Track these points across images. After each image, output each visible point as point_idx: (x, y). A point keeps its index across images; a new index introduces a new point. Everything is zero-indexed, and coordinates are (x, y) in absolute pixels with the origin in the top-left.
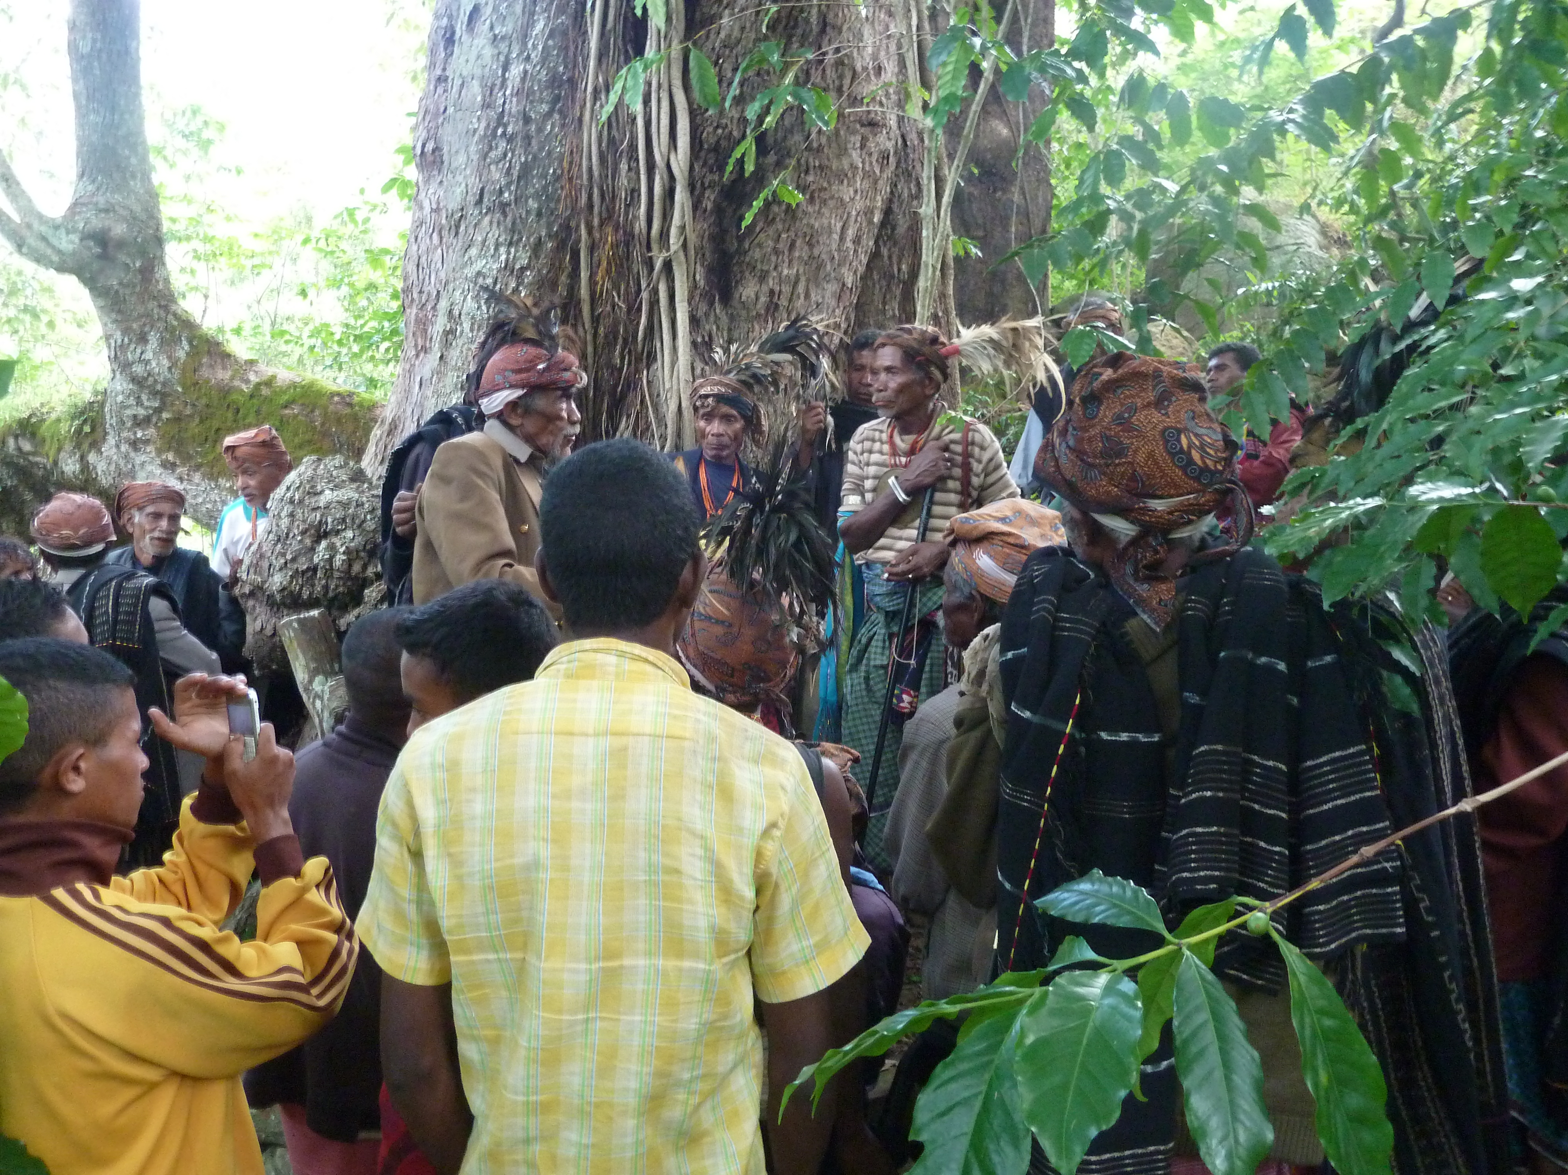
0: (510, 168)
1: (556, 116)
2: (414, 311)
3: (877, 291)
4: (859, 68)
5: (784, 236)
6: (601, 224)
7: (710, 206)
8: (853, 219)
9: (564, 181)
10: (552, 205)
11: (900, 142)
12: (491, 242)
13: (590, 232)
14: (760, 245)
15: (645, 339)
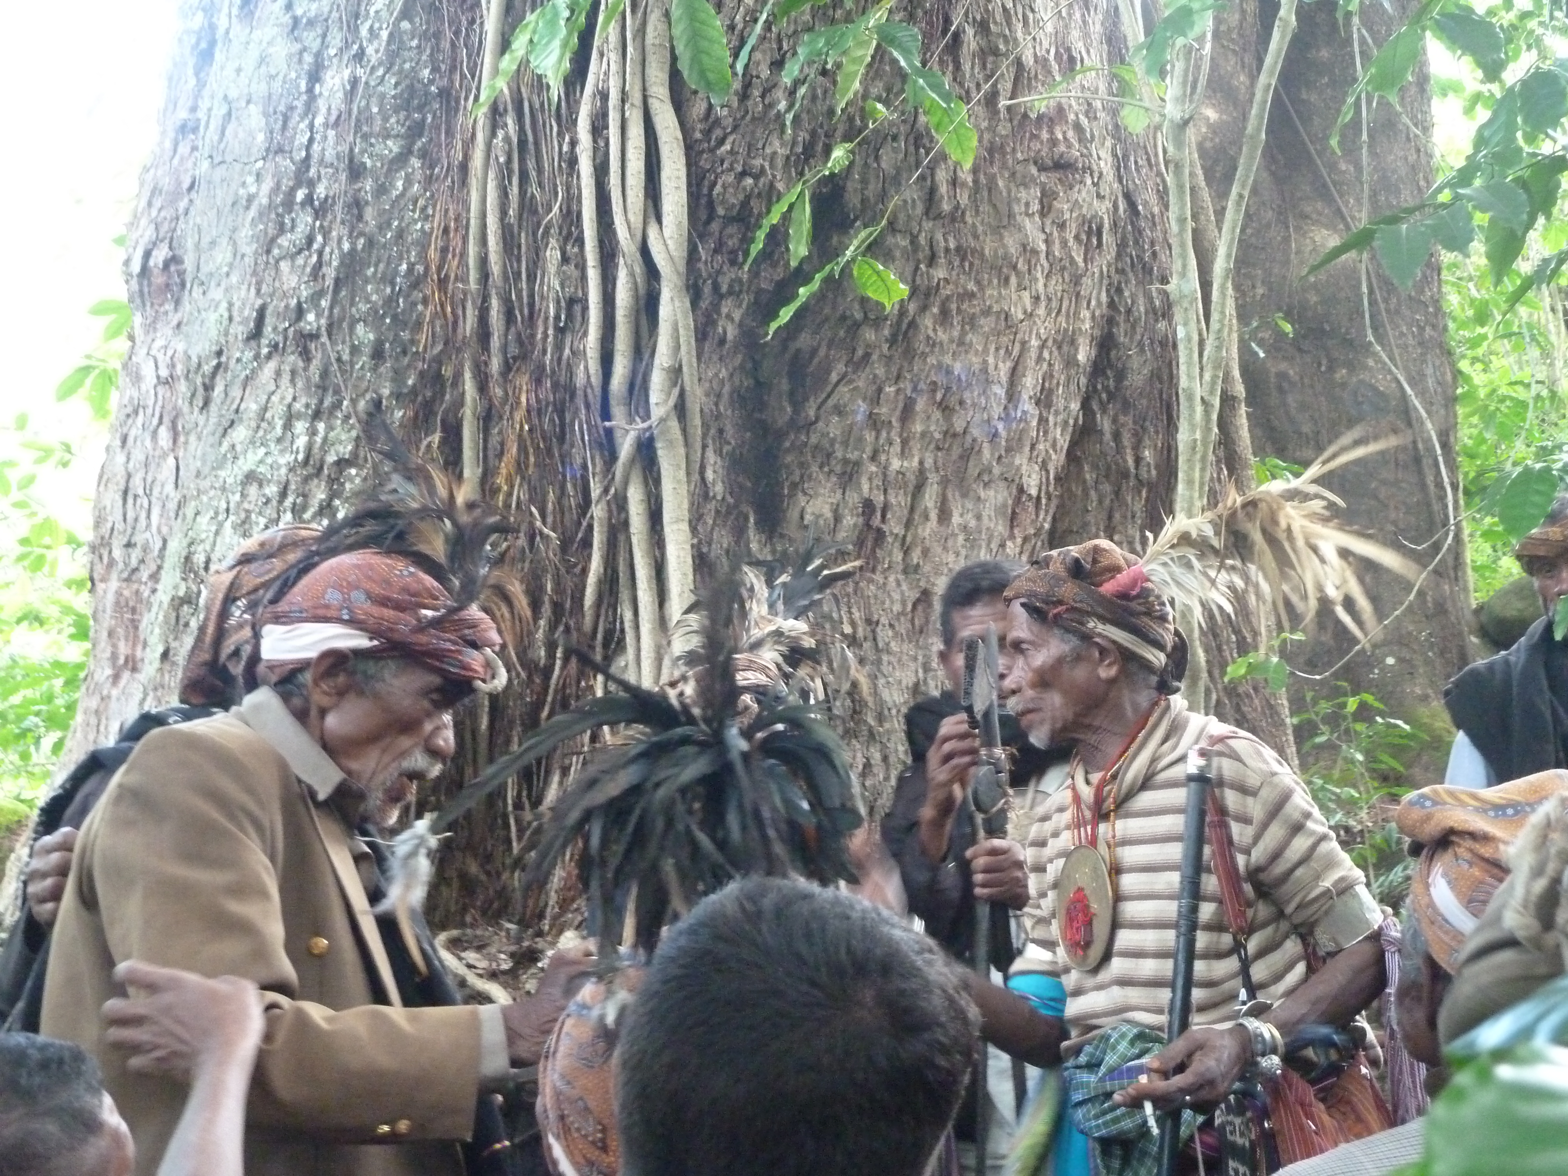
0: (320, 264)
1: (415, 162)
2: (114, 584)
3: (1093, 505)
4: (1028, 59)
5: (890, 390)
6: (507, 368)
7: (732, 332)
8: (1033, 354)
9: (430, 288)
10: (405, 335)
11: (1122, 205)
12: (277, 412)
13: (482, 387)
14: (839, 411)
15: (598, 604)
